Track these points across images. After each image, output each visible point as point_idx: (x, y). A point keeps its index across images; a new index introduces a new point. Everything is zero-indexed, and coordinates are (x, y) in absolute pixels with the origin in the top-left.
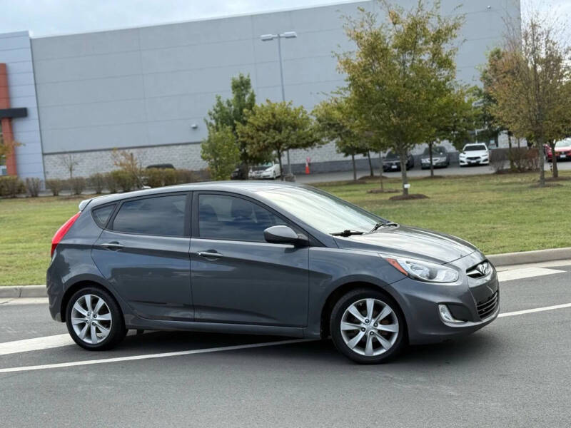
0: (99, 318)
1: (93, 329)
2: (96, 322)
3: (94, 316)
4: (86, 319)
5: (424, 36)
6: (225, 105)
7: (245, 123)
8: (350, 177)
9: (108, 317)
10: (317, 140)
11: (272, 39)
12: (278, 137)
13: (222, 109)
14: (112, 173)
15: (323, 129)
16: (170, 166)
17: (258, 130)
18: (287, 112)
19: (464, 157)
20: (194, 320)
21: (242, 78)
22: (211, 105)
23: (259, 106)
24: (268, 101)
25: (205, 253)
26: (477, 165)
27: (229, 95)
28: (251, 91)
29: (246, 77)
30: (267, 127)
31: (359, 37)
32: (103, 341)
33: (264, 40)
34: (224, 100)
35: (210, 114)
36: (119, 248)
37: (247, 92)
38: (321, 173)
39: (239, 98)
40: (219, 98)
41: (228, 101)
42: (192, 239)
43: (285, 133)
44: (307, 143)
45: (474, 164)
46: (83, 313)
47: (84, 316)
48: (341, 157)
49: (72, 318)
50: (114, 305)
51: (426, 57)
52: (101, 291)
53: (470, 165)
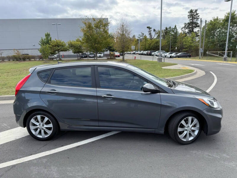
0: (45, 126)
1: (42, 131)
2: (44, 128)
3: (43, 125)
4: (38, 126)
5: (102, 25)
6: (44, 40)
7: (49, 44)
8: (76, 59)
9: (51, 125)
10: (68, 50)
11: (55, 25)
12: (58, 48)
13: (43, 41)
14: (13, 56)
15: (70, 47)
16: (27, 54)
17: (53, 46)
18: (60, 42)
19: (98, 55)
20: (99, 126)
21: (48, 33)
22: (40, 40)
23: (53, 40)
24: (56, 39)
25: (106, 96)
26: (101, 57)
27: (44, 37)
28: (50, 37)
29: (49, 33)
30: (56, 46)
31: (85, 24)
32: (48, 137)
33: (53, 25)
34: (43, 38)
35: (40, 42)
36: (56, 93)
37: (49, 37)
38: (66, 57)
39: (47, 38)
40: (42, 38)
41: (44, 39)
42: (97, 89)
43: (60, 47)
44: (65, 50)
45: (100, 57)
46: (37, 124)
47: (37, 125)
48: (73, 54)
49: (30, 126)
50: (54, 120)
51: (102, 30)
52: (46, 113)
53: (99, 57)
